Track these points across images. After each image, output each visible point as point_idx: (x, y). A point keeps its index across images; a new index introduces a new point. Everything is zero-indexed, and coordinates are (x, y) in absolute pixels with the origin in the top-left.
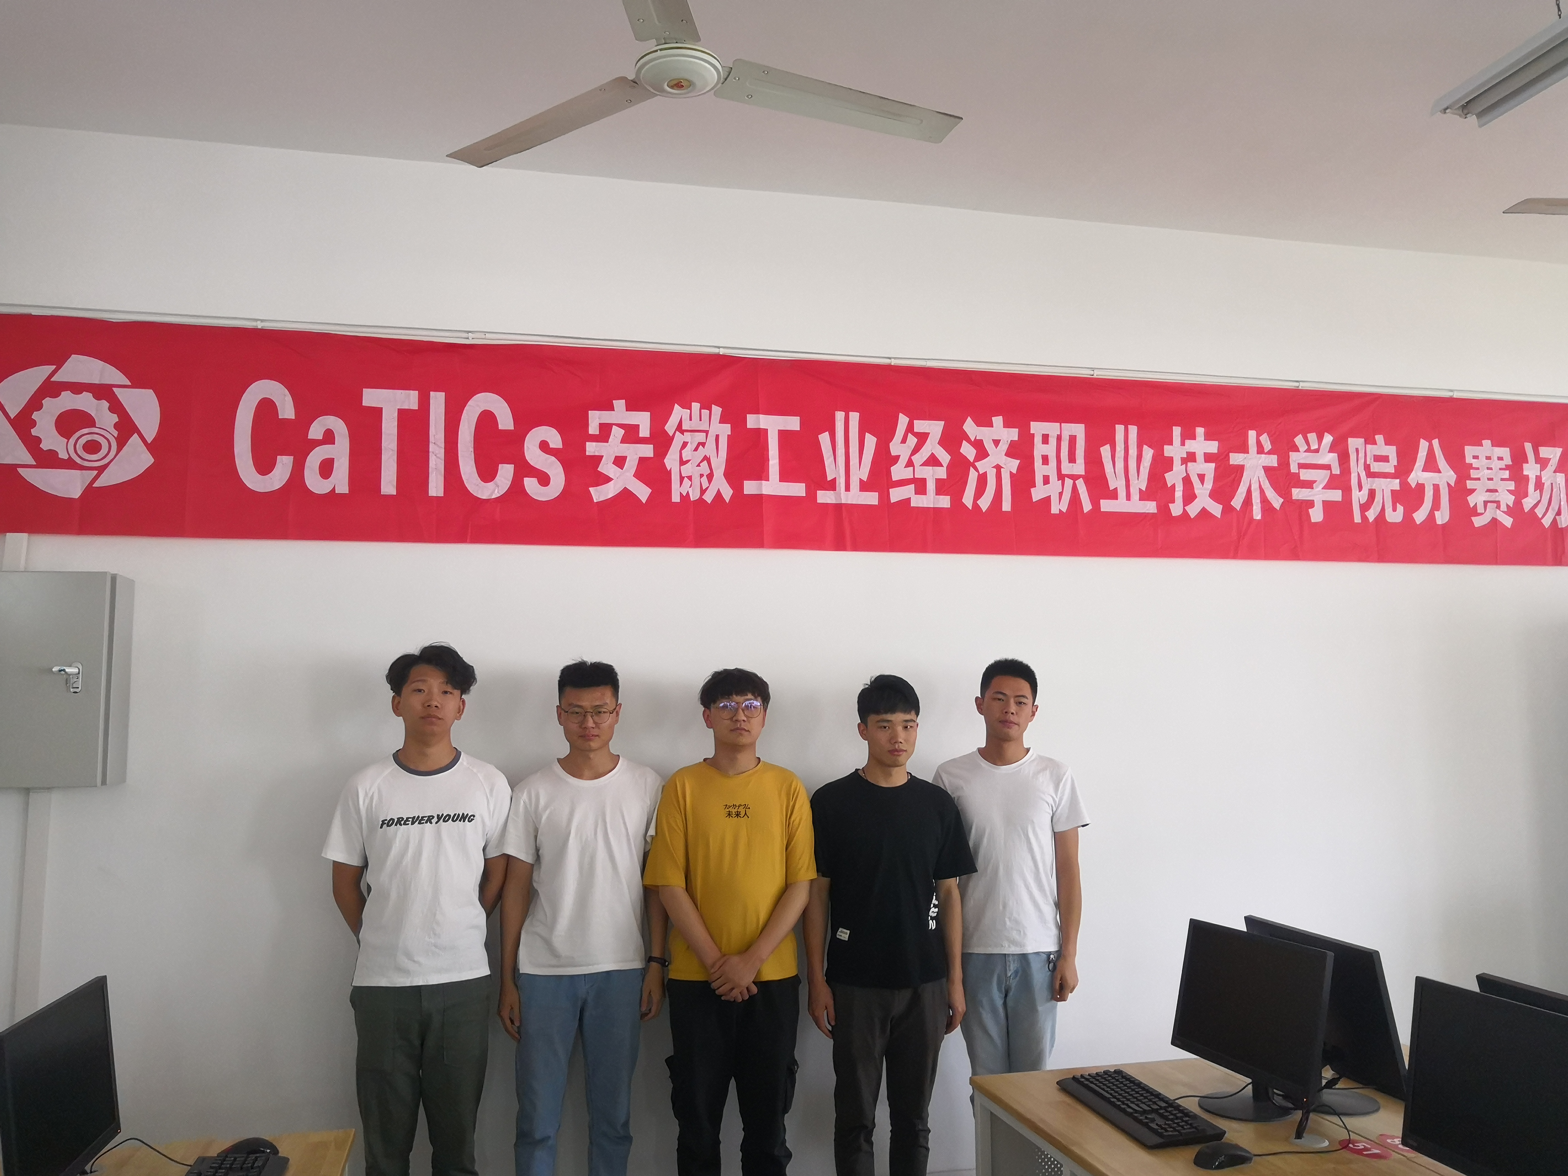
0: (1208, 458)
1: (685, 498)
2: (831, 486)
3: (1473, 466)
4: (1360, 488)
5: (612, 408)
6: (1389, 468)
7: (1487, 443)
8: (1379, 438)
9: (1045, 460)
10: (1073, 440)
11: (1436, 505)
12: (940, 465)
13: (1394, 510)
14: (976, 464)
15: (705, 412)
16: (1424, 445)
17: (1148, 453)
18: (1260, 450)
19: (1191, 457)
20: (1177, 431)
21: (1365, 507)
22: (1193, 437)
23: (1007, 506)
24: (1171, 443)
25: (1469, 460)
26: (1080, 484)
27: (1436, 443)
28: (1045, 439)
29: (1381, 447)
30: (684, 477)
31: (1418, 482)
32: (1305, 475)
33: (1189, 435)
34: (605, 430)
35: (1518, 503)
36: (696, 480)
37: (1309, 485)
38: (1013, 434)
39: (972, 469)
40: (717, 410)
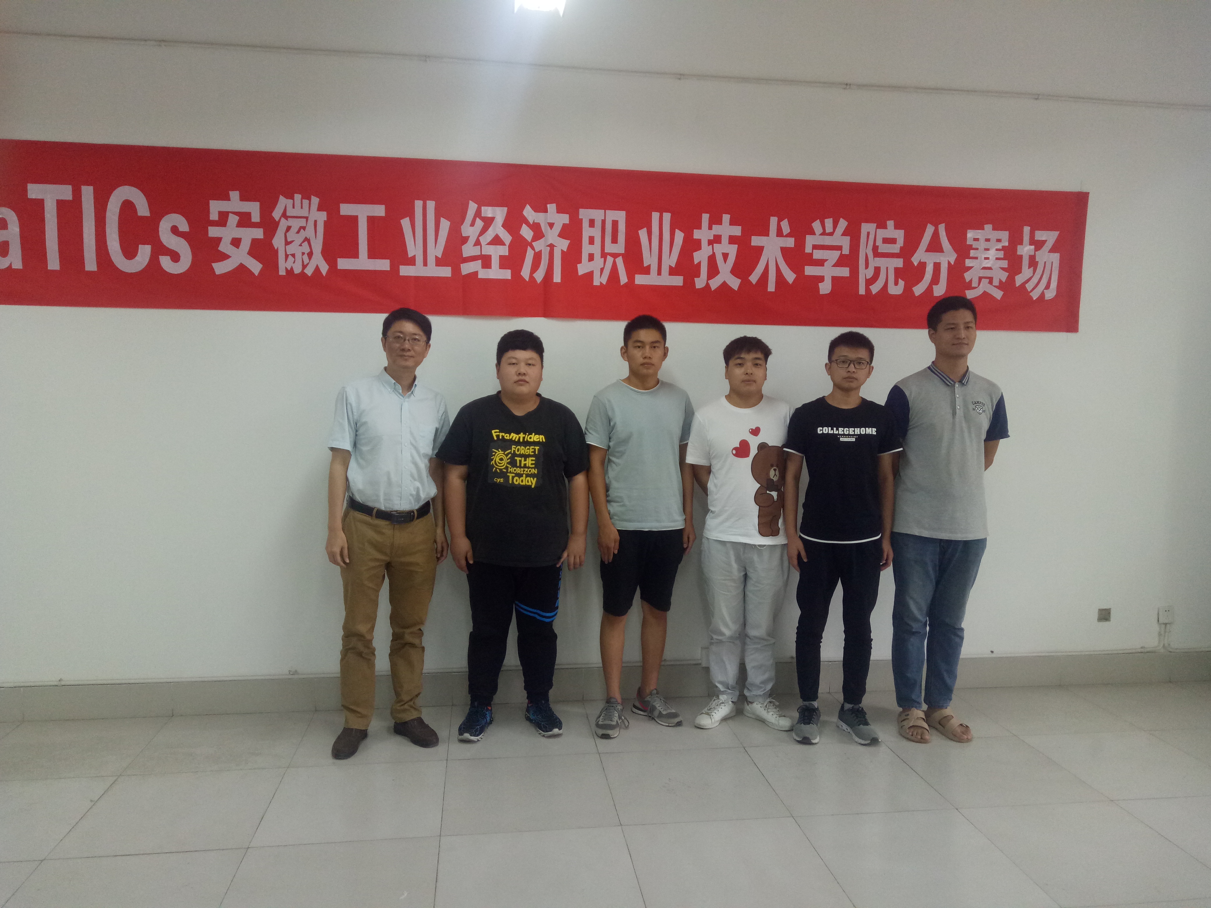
0: (732, 240)
1: (290, 272)
2: (412, 262)
3: (973, 247)
4: (867, 267)
5: (228, 198)
6: (895, 248)
7: (988, 227)
8: (890, 224)
9: (592, 241)
10: (615, 224)
11: (935, 280)
12: (503, 244)
13: (896, 284)
14: (534, 244)
15: (306, 202)
16: (930, 230)
17: (679, 236)
18: (780, 233)
19: (717, 239)
20: (705, 217)
21: (870, 282)
22: (720, 222)
23: (557, 278)
24: (699, 227)
25: (969, 242)
26: (620, 261)
27: (942, 228)
28: (592, 223)
29: (891, 231)
30: (289, 255)
31: (920, 260)
32: (818, 255)
33: (716, 220)
34: (223, 218)
35: (1011, 279)
36: (298, 256)
37: (821, 263)
38: (565, 219)
39: (529, 248)
40: (315, 201)
